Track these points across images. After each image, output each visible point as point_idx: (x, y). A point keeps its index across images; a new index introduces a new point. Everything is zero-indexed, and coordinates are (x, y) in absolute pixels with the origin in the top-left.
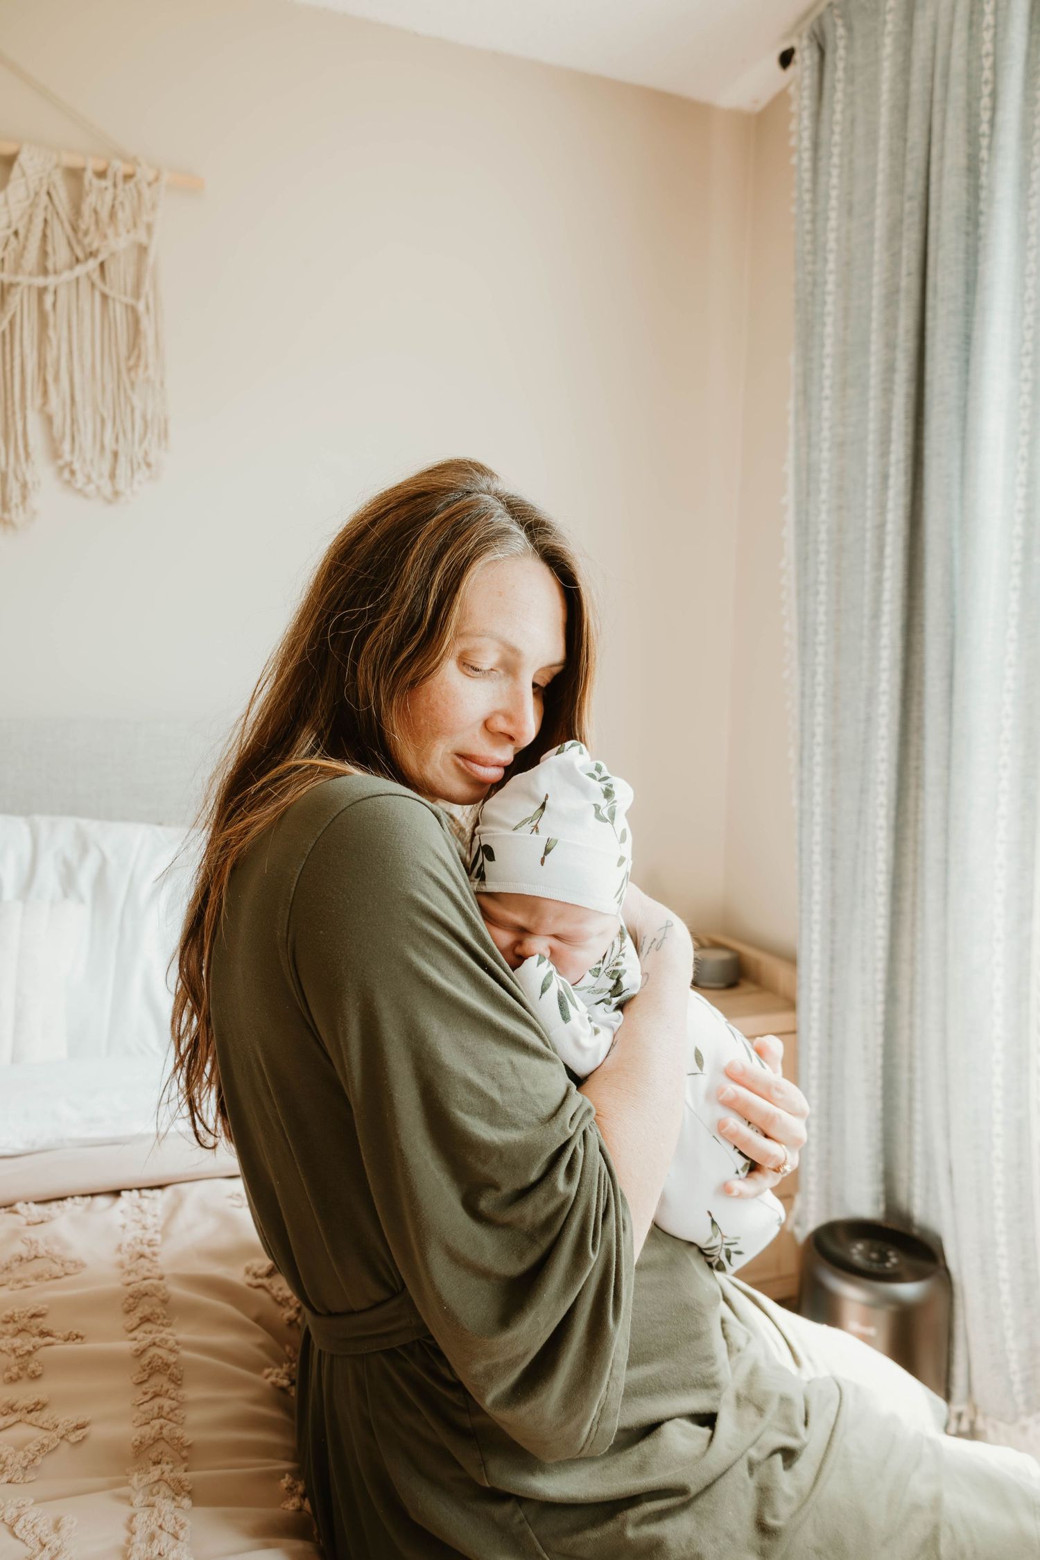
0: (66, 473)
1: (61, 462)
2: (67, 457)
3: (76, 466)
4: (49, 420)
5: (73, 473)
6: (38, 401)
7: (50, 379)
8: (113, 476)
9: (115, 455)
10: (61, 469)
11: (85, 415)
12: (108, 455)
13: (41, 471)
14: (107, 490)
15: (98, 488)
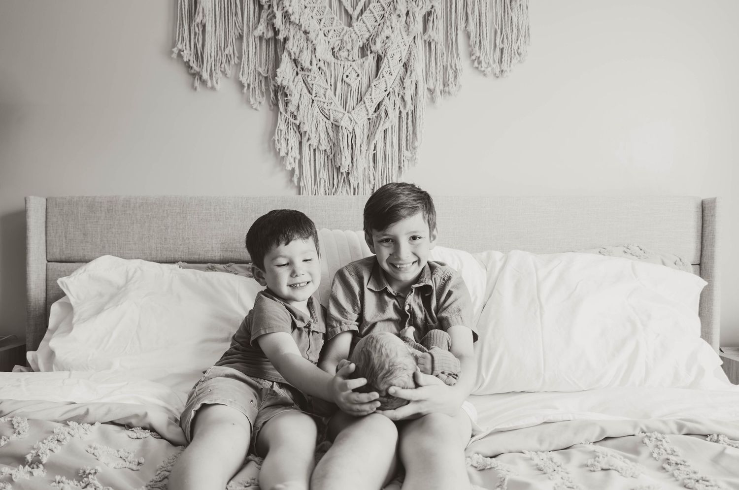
0: (476, 64)
1: (474, 57)
2: (478, 54)
3: (482, 58)
4: (468, 36)
5: (480, 63)
6: (463, 25)
7: (469, 12)
8: (501, 61)
9: (502, 50)
10: (473, 61)
11: (488, 30)
12: (498, 51)
13: (463, 64)
14: (497, 71)
15: (493, 69)
